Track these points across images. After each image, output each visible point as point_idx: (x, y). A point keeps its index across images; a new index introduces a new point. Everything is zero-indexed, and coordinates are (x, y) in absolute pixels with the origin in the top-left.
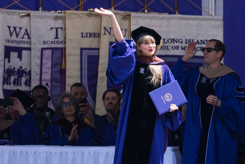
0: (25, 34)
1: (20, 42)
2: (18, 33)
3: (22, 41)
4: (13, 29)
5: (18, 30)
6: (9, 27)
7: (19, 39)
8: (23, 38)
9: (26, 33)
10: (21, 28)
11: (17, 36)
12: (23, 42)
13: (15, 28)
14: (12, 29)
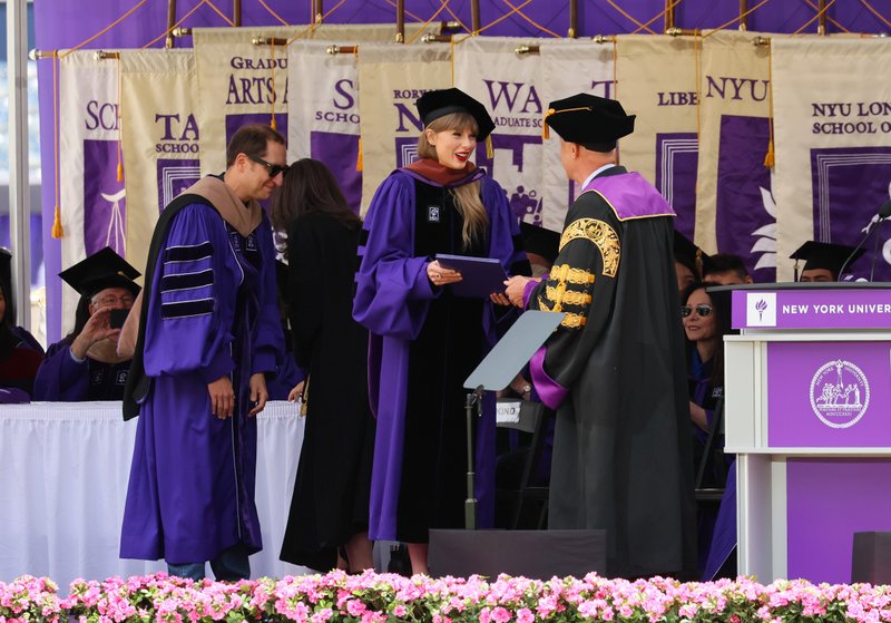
0: (528, 101)
1: (517, 122)
2: (511, 99)
3: (522, 120)
4: (500, 87)
5: (511, 90)
6: (489, 83)
7: (516, 114)
8: (524, 111)
9: (532, 98)
10: (519, 86)
11: (511, 105)
12: (525, 123)
13: (504, 85)
14: (497, 88)
